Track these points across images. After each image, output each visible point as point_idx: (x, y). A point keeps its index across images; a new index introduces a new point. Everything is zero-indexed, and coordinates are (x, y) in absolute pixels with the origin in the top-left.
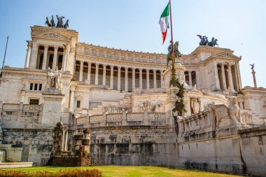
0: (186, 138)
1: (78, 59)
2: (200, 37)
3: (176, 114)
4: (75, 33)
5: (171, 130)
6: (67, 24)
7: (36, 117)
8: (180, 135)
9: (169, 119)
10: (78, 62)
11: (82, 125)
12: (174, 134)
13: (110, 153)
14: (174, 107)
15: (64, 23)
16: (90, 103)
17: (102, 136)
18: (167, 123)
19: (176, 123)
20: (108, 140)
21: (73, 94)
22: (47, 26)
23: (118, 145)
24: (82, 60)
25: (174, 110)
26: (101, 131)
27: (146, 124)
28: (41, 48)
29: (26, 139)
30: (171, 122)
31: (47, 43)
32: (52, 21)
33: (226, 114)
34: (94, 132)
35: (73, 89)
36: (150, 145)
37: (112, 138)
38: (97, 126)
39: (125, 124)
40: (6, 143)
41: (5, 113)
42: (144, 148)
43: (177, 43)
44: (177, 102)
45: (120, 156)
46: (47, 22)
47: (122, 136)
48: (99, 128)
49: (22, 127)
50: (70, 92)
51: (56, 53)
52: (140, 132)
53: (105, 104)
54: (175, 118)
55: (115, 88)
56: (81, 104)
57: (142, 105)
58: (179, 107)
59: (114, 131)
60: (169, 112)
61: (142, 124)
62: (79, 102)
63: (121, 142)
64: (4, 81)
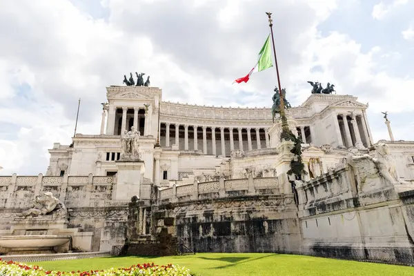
0: (312, 211)
1: (164, 121)
2: (312, 83)
3: (292, 177)
4: (158, 91)
5: (288, 201)
6: (148, 81)
7: (108, 192)
8: (301, 207)
9: (283, 185)
10: (163, 125)
11: (167, 200)
12: (293, 206)
13: (206, 236)
14: (290, 169)
15: (145, 81)
16: (179, 173)
17: (194, 212)
18: (281, 191)
19: (295, 191)
20: (202, 218)
21: (158, 162)
22: (125, 85)
23: (216, 225)
24: (168, 122)
25: (289, 173)
26: (192, 207)
27: (253, 193)
28: (119, 111)
29: (96, 220)
30: (287, 190)
31: (125, 105)
32: (131, 79)
33: (373, 171)
34: (183, 208)
35: (157, 157)
36: (259, 222)
37: (208, 215)
38: (187, 199)
39: (223, 195)
40: (73, 227)
41: (70, 189)
43: (283, 91)
44: (293, 162)
45: (219, 239)
46: (125, 81)
47: (220, 212)
48: (190, 203)
49: (92, 205)
50: (155, 160)
51: (136, 115)
52: (245, 206)
53: (197, 173)
54: (292, 183)
55: (210, 153)
56: (168, 174)
57: (245, 171)
58: (297, 168)
59: (209, 206)
60: (283, 175)
61: (246, 194)
62: (165, 173)
63: (219, 220)
64: (76, 152)
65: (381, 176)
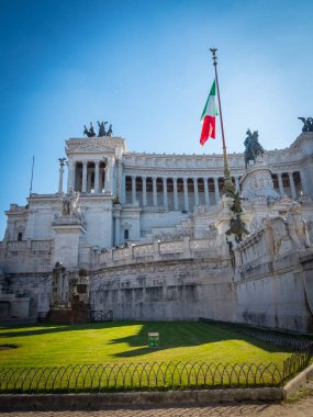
0: (242, 275)
1: (129, 174)
2: (303, 119)
3: (232, 238)
4: (120, 141)
5: (224, 263)
6: (110, 131)
7: (47, 257)
8: (236, 271)
9: (221, 247)
10: (128, 179)
11: (104, 264)
12: (230, 269)
13: (139, 302)
14: (228, 228)
15: (107, 130)
16: (141, 232)
17: (128, 277)
18: (219, 253)
19: (232, 252)
20: (135, 284)
23: (149, 289)
24: (134, 175)
25: (228, 233)
26: (126, 271)
27: (188, 256)
28: (79, 166)
30: (224, 252)
31: (84, 159)
32: (92, 129)
34: (119, 273)
35: (118, 215)
36: (192, 287)
37: (141, 279)
38: (121, 263)
39: (157, 258)
40: (11, 292)
42: (185, 292)
43: (256, 134)
44: (232, 220)
45: (151, 305)
47: (153, 276)
48: (124, 267)
50: (114, 219)
51: (97, 169)
52: (178, 269)
53: (156, 232)
54: (230, 244)
56: (130, 234)
58: (237, 227)
59: (143, 270)
60: (222, 235)
61: (181, 257)
62: (127, 232)
63: (152, 285)
64: (32, 213)
65: (290, 238)
